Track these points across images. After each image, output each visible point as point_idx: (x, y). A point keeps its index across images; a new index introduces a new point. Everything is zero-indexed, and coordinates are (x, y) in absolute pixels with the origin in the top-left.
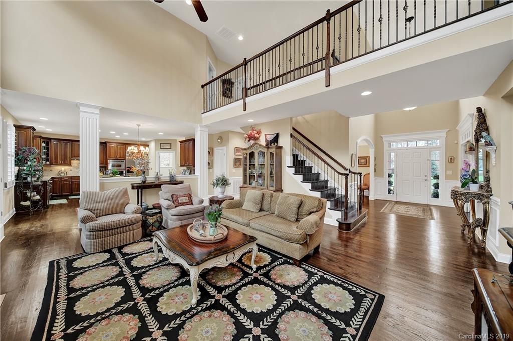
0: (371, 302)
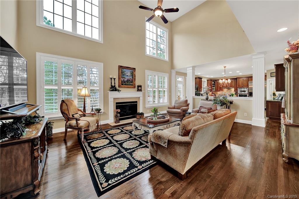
0: (101, 182)
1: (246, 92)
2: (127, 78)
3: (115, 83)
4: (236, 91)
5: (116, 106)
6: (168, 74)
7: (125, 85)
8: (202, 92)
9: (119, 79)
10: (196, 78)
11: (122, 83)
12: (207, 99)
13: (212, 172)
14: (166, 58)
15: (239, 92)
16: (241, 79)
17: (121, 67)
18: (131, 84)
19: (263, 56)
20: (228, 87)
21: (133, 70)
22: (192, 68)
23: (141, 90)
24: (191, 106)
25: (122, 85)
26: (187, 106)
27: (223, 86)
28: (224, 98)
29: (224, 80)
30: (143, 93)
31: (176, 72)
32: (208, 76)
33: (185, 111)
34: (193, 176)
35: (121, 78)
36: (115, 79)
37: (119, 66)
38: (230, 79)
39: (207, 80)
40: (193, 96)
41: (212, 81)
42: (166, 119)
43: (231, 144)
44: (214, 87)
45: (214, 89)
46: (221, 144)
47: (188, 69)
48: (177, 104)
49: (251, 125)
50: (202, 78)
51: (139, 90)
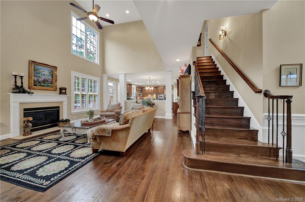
1: (163, 98)
2: (43, 77)
3: (22, 83)
4: (157, 96)
5: (24, 113)
6: (99, 78)
7: (40, 85)
8: (132, 98)
9: (30, 77)
10: (127, 84)
11: (34, 83)
12: (137, 102)
13: (143, 147)
14: (97, 61)
15: (158, 97)
16: (160, 88)
17: (33, 63)
18: (50, 85)
19: (171, 73)
20: (152, 93)
21: (53, 68)
22: (124, 75)
23: (65, 93)
24: (123, 109)
25: (35, 85)
26: (120, 109)
27: (148, 92)
28: (149, 100)
29: (149, 88)
30: (67, 96)
31: (108, 77)
32: (136, 84)
33: (118, 113)
34: (131, 153)
35: (33, 76)
36: (22, 77)
37: (29, 60)
38: (153, 87)
39: (136, 87)
40: (125, 101)
41: (140, 88)
42: (102, 120)
43: (153, 131)
44: (142, 93)
45: (142, 95)
46: (147, 132)
47: (120, 75)
48: (110, 107)
49: (165, 119)
50: (132, 85)
51: (62, 93)
